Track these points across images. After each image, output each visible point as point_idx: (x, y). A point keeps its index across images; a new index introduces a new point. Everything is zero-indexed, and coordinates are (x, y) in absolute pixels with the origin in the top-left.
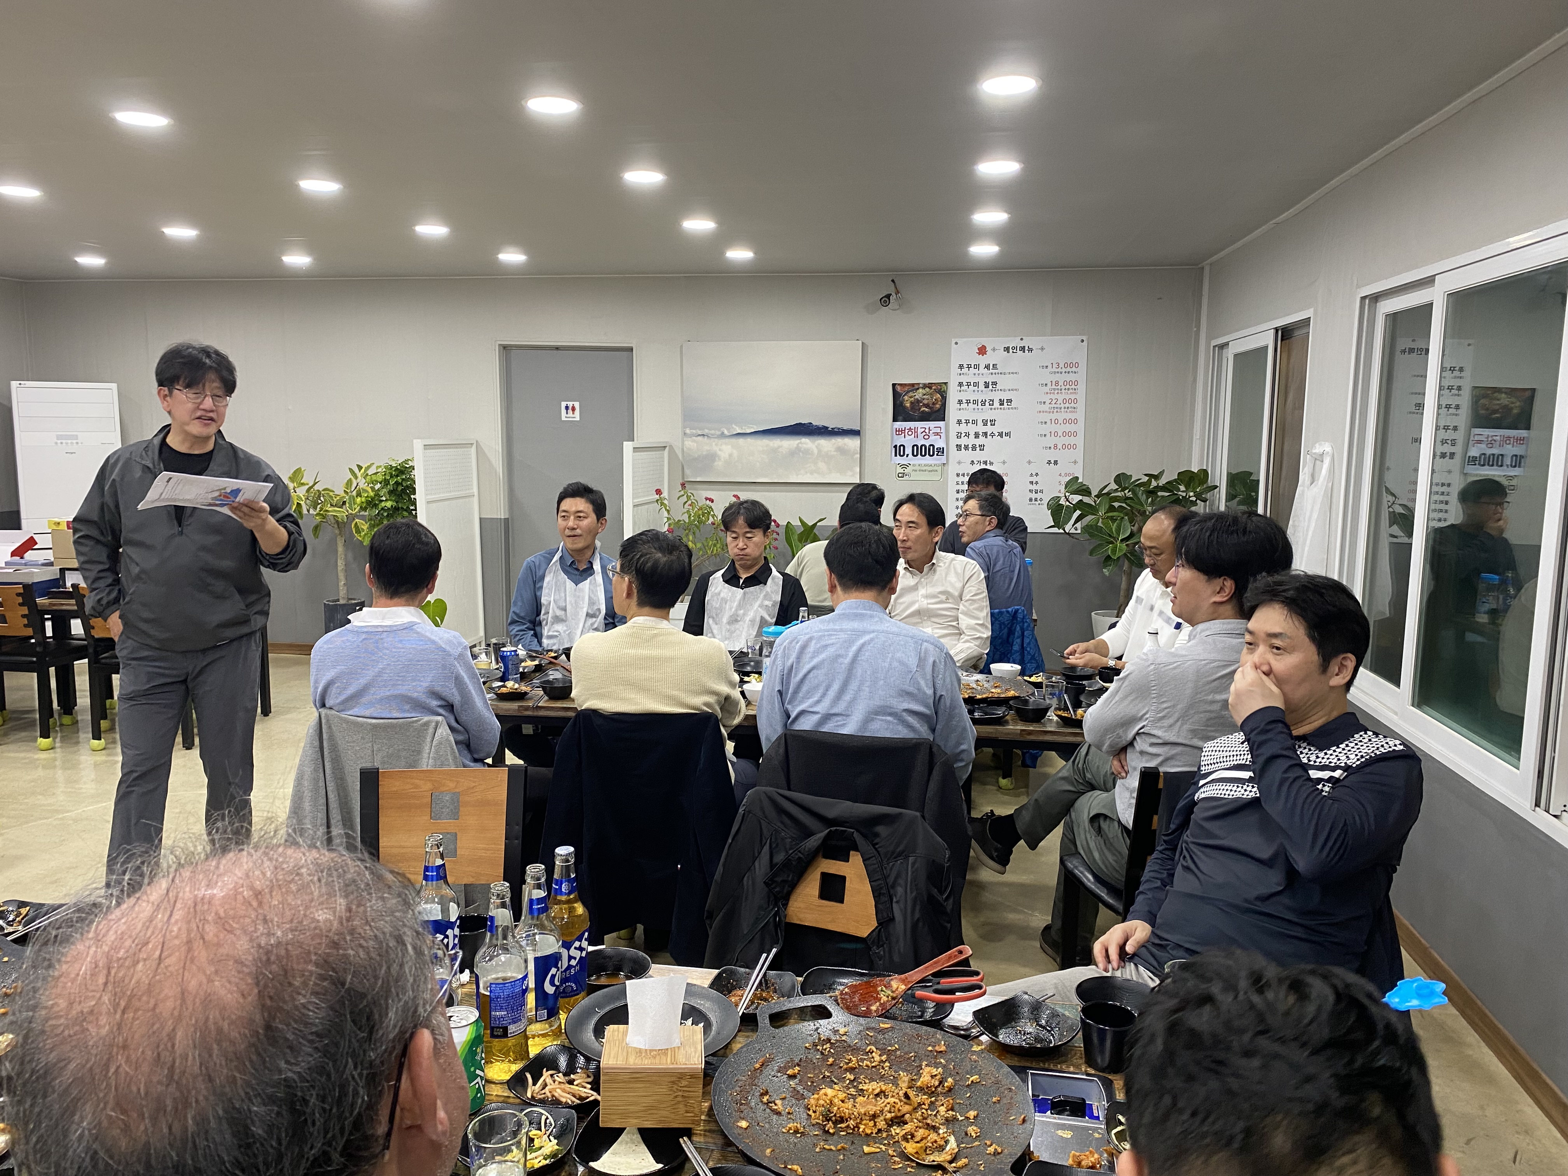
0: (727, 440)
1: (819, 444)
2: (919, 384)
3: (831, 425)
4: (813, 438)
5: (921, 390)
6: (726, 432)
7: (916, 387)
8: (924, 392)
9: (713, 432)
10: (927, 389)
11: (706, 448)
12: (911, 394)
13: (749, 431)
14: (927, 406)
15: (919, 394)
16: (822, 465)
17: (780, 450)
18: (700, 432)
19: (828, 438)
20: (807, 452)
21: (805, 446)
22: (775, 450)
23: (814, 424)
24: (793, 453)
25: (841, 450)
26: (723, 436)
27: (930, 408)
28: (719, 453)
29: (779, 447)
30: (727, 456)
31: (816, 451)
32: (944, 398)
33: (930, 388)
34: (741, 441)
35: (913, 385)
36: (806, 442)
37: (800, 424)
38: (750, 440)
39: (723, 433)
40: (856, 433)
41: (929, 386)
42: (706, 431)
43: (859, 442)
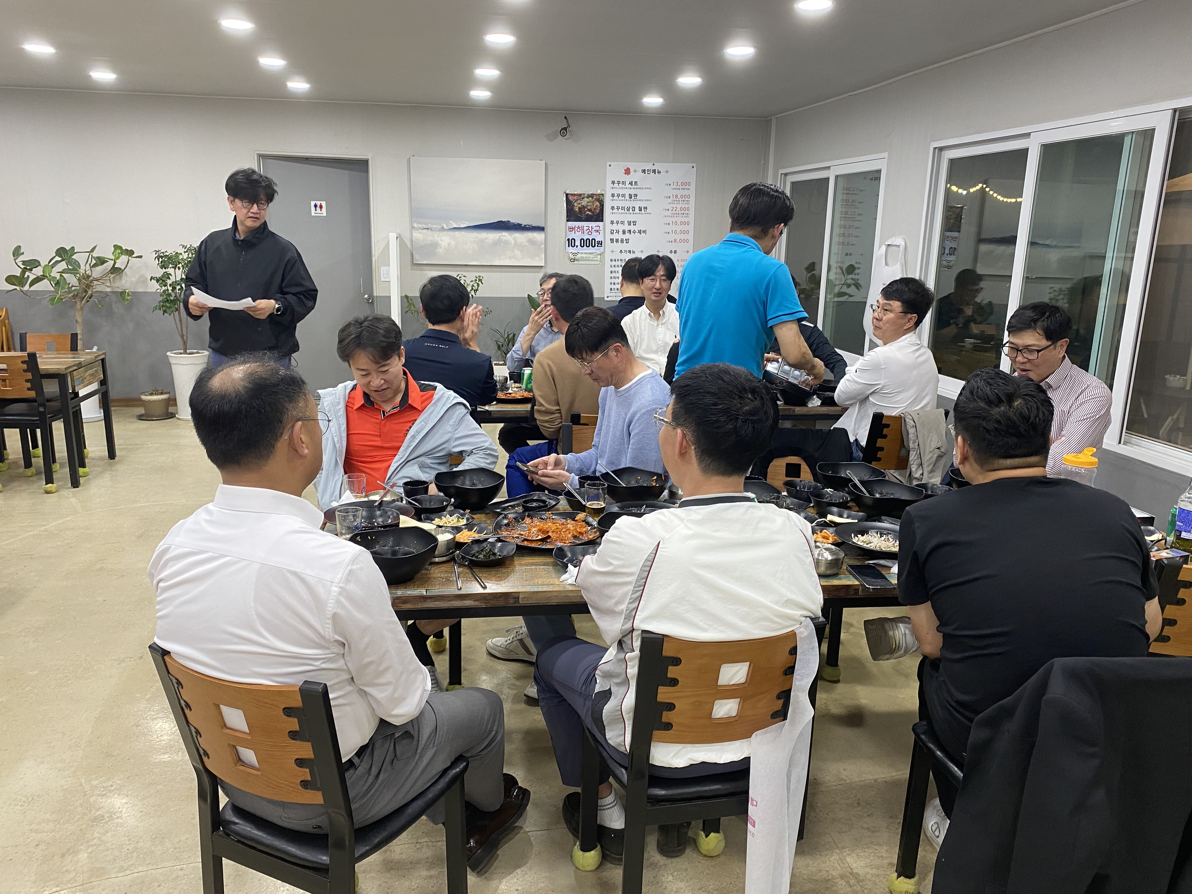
0: (446, 233)
1: (515, 237)
2: (584, 194)
3: (523, 223)
4: (510, 232)
5: (586, 199)
6: (445, 226)
7: (582, 196)
8: (588, 200)
9: (435, 226)
10: (590, 199)
11: (430, 238)
12: (579, 201)
13: (462, 226)
14: (590, 210)
15: (584, 202)
16: (517, 253)
17: (487, 241)
18: (425, 226)
19: (522, 232)
20: (507, 242)
21: (505, 238)
22: (482, 241)
23: (512, 221)
24: (496, 243)
25: (531, 242)
26: (443, 229)
27: (592, 212)
28: (440, 242)
29: (486, 239)
30: (446, 245)
31: (513, 242)
32: (602, 206)
33: (592, 198)
34: (457, 233)
35: (580, 195)
36: (506, 235)
37: (501, 221)
38: (463, 233)
39: (443, 227)
40: (541, 229)
41: (591, 196)
42: (430, 226)
43: (544, 236)
